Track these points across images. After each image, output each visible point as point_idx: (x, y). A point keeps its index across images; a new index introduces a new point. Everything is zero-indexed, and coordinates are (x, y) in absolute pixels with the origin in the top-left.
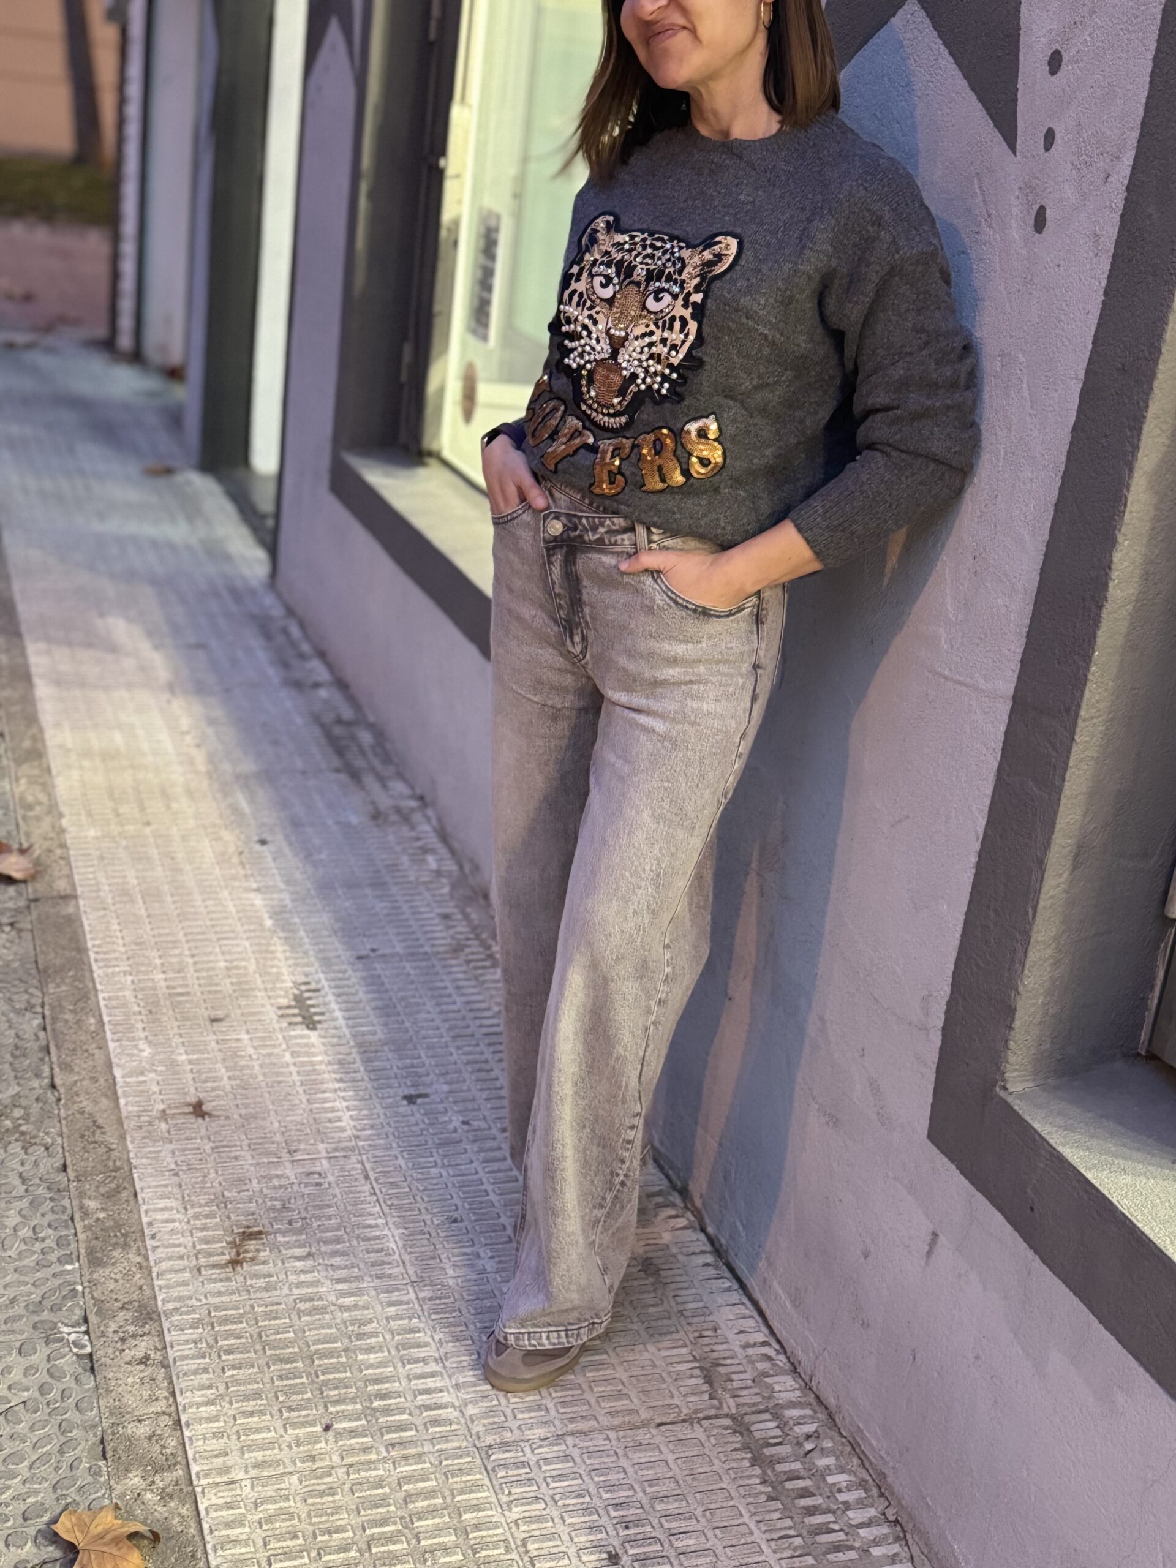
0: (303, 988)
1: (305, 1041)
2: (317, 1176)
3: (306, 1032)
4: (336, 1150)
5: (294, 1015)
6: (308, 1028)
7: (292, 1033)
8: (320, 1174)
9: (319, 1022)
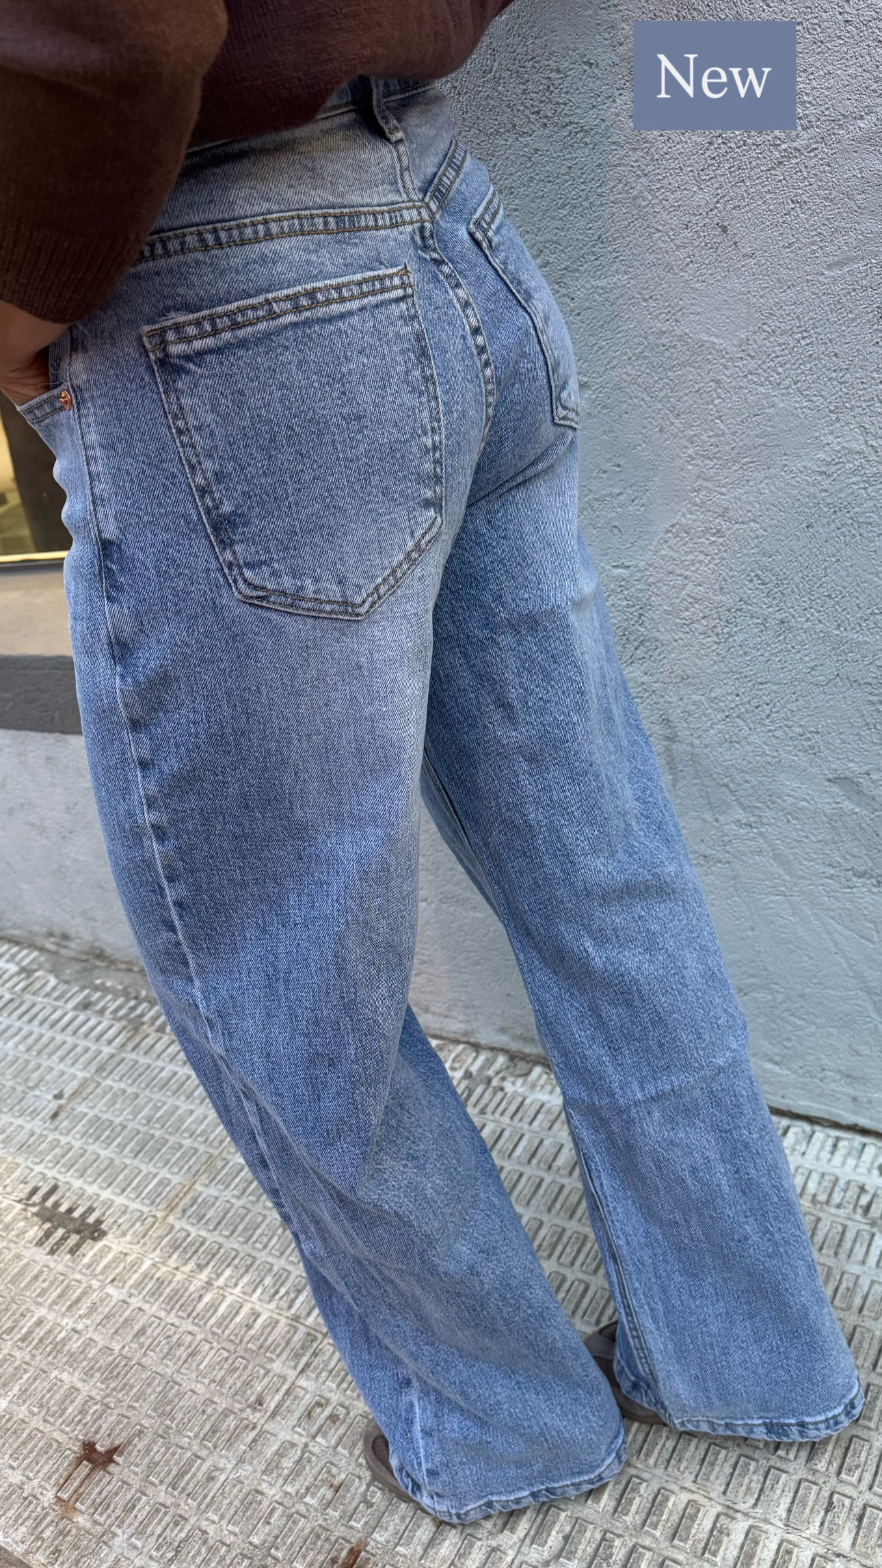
0: (36, 1198)
1: (110, 1257)
2: (318, 1410)
3: (100, 1244)
4: (298, 1356)
5: (64, 1239)
6: (95, 1239)
7: (86, 1260)
8: (319, 1404)
9: (99, 1222)
